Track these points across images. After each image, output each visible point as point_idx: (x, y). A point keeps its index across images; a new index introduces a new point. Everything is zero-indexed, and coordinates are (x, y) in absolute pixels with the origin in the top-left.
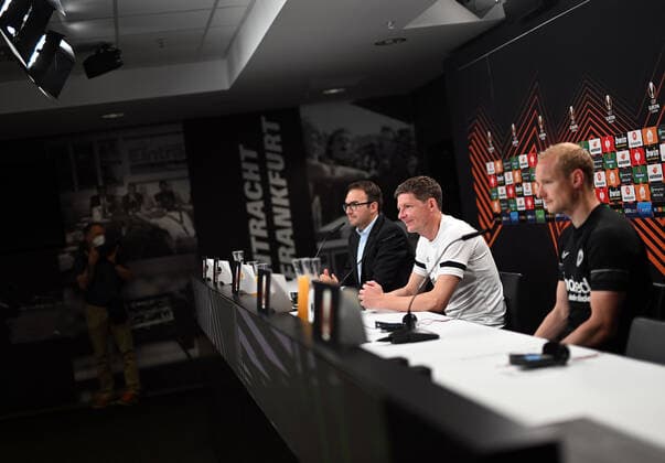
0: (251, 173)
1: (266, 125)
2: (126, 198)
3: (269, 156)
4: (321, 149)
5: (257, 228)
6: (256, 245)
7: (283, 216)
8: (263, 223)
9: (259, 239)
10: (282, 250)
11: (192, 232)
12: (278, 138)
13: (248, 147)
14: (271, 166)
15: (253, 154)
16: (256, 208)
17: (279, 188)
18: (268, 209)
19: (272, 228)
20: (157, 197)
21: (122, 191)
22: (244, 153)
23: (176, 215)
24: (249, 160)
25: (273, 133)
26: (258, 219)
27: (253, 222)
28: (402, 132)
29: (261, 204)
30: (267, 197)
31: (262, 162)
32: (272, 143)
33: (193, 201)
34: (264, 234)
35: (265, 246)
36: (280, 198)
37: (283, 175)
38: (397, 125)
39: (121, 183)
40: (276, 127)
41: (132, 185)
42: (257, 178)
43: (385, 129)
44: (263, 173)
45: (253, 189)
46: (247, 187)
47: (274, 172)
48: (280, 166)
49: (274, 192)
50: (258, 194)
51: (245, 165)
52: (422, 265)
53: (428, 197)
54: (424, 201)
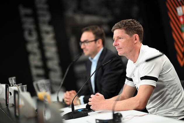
0: (28, 24)
3: (40, 12)
5: (35, 60)
6: (35, 72)
7: (51, 51)
9: (37, 67)
13: (26, 6)
14: (41, 19)
15: (29, 11)
16: (33, 47)
17: (47, 33)
18: (42, 47)
19: (44, 59)
22: (23, 11)
24: (27, 15)
26: (35, 54)
30: (40, 40)
31: (35, 16)
32: (41, 3)
34: (39, 63)
35: (41, 72)
36: (49, 39)
37: (50, 23)
42: (32, 27)
44: (37, 23)
45: (30, 34)
46: (26, 33)
47: (44, 23)
48: (47, 18)
49: (44, 35)
50: (34, 37)
51: (24, 19)
52: (131, 80)
53: (134, 33)
54: (131, 36)
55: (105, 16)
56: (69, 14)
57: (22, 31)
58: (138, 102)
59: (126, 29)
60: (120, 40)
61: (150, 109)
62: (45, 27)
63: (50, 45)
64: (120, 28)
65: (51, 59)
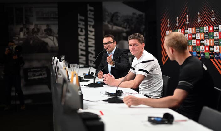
0: (81, 25)
1: (89, 8)
2: (33, 29)
3: (89, 19)
4: (109, 19)
5: (82, 46)
6: (80, 52)
7: (92, 42)
8: (84, 44)
9: (82, 50)
10: (90, 55)
11: (57, 45)
12: (93, 13)
13: (81, 15)
14: (89, 23)
15: (83, 18)
16: (82, 38)
17: (91, 32)
18: (86, 39)
19: (87, 46)
20: (45, 30)
21: (32, 27)
22: (80, 17)
23: (51, 38)
24: (81, 20)
25: (91, 11)
26: (82, 42)
27: (80, 43)
28: (140, 16)
29: (84, 37)
30: (86, 35)
31: (86, 21)
32: (91, 15)
33: (58, 33)
34: (84, 48)
35: (84, 53)
36: (91, 35)
37: (93, 27)
38: (138, 13)
39: (32, 24)
40: (92, 8)
41: (36, 25)
42: (84, 27)
43: (134, 14)
44: (86, 25)
45: (81, 31)
46: (79, 30)
47: (90, 26)
48: (93, 23)
49: (89, 32)
50: (83, 33)
51: (80, 22)
52: (134, 69)
58: (134, 83)
61: (141, 88)
62: (91, 29)
65: (90, 46)
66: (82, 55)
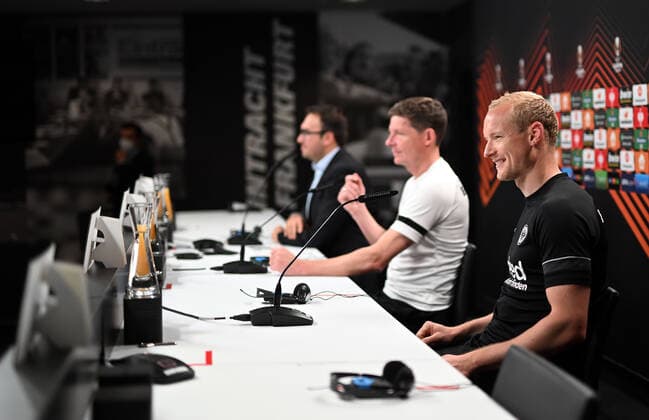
0: (254, 82)
1: (279, 29)
3: (278, 65)
4: (337, 63)
5: (254, 145)
6: (251, 164)
7: (285, 135)
8: (262, 140)
9: (256, 158)
10: (280, 173)
12: (289, 46)
13: (256, 51)
14: (279, 76)
15: (259, 60)
16: (255, 122)
17: (284, 102)
18: (270, 124)
19: (271, 147)
21: (105, 86)
22: (250, 58)
23: (164, 119)
24: (254, 67)
25: (284, 38)
26: (256, 135)
27: (250, 138)
28: (434, 55)
29: (261, 119)
30: (270, 111)
31: (268, 70)
32: (283, 51)
33: (187, 104)
34: (261, 152)
35: (261, 166)
36: (285, 113)
37: (292, 87)
38: (428, 46)
39: (105, 76)
40: (288, 32)
41: (118, 81)
42: (261, 87)
43: (415, 49)
44: (269, 83)
45: (255, 100)
46: (248, 96)
47: (281, 84)
48: (289, 77)
49: (278, 105)
50: (260, 106)
51: (249, 72)
53: (426, 127)
54: (420, 130)
55: (388, 91)
56: (328, 76)
57: (242, 90)
59: (411, 119)
60: (399, 136)
62: (283, 93)
63: (285, 123)
64: (400, 114)
65: (281, 147)
66: (256, 173)
